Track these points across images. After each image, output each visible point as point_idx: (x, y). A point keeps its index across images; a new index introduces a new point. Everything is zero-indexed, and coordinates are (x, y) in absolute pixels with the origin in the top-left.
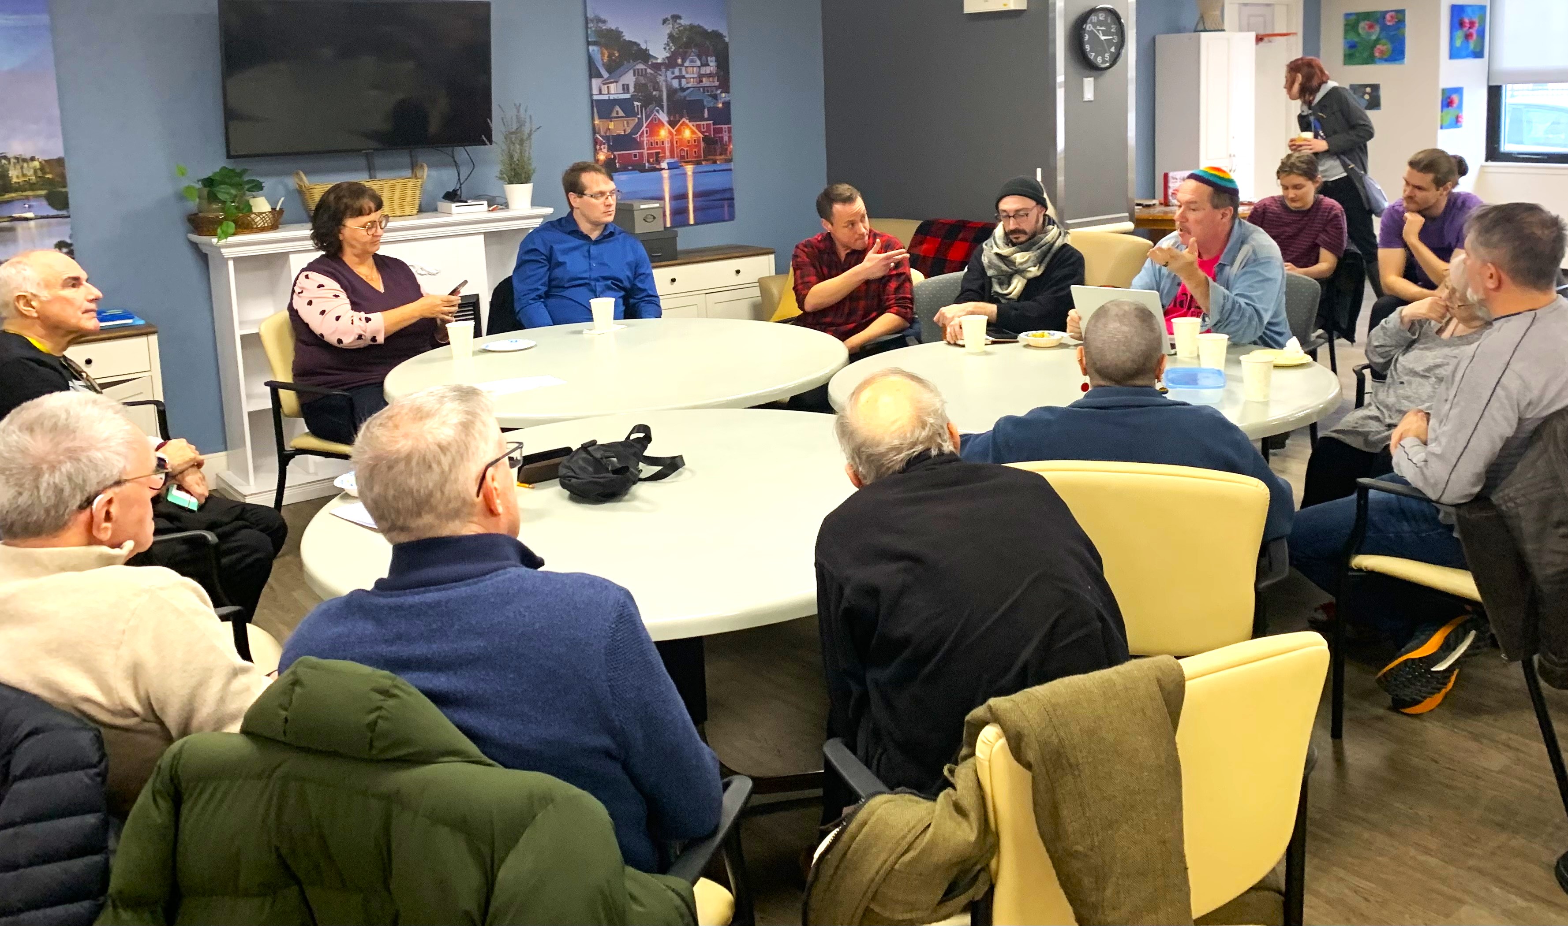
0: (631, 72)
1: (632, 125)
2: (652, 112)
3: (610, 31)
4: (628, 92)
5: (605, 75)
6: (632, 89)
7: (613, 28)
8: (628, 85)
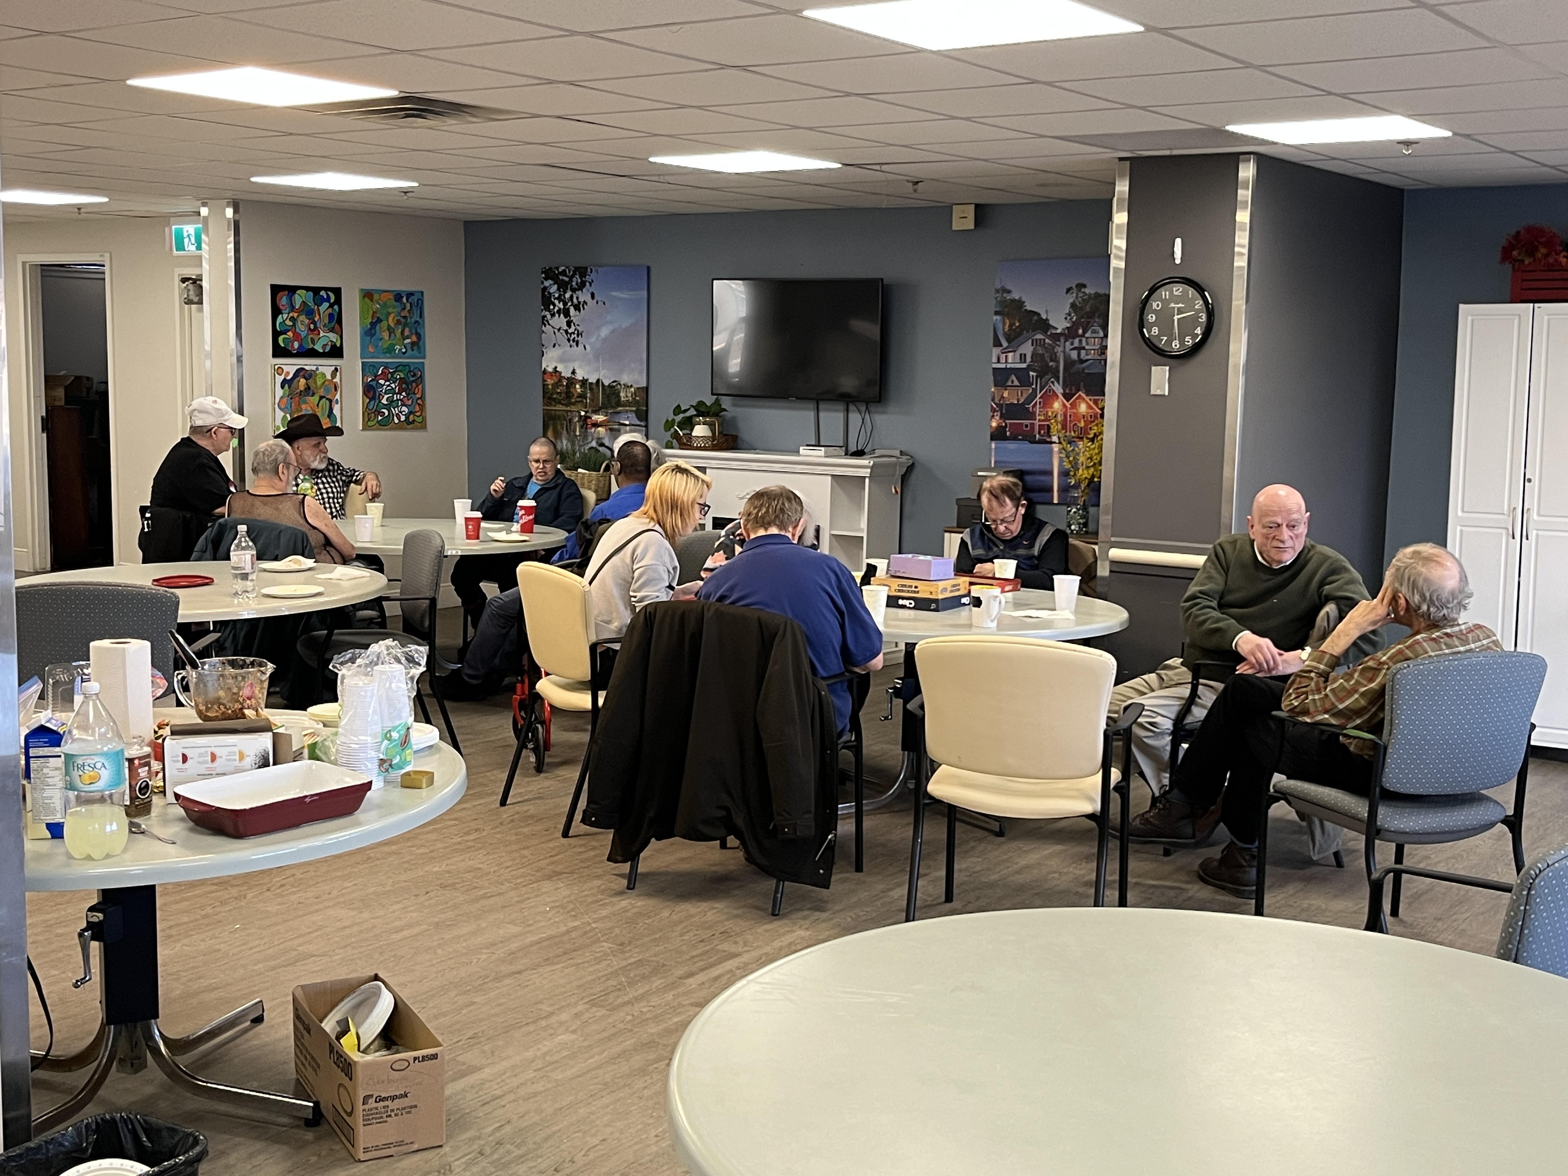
0: (1030, 341)
1: (1025, 396)
2: (1047, 383)
3: (1013, 301)
4: (1025, 362)
5: (1005, 344)
6: (1029, 359)
7: (1017, 298)
8: (1025, 355)
